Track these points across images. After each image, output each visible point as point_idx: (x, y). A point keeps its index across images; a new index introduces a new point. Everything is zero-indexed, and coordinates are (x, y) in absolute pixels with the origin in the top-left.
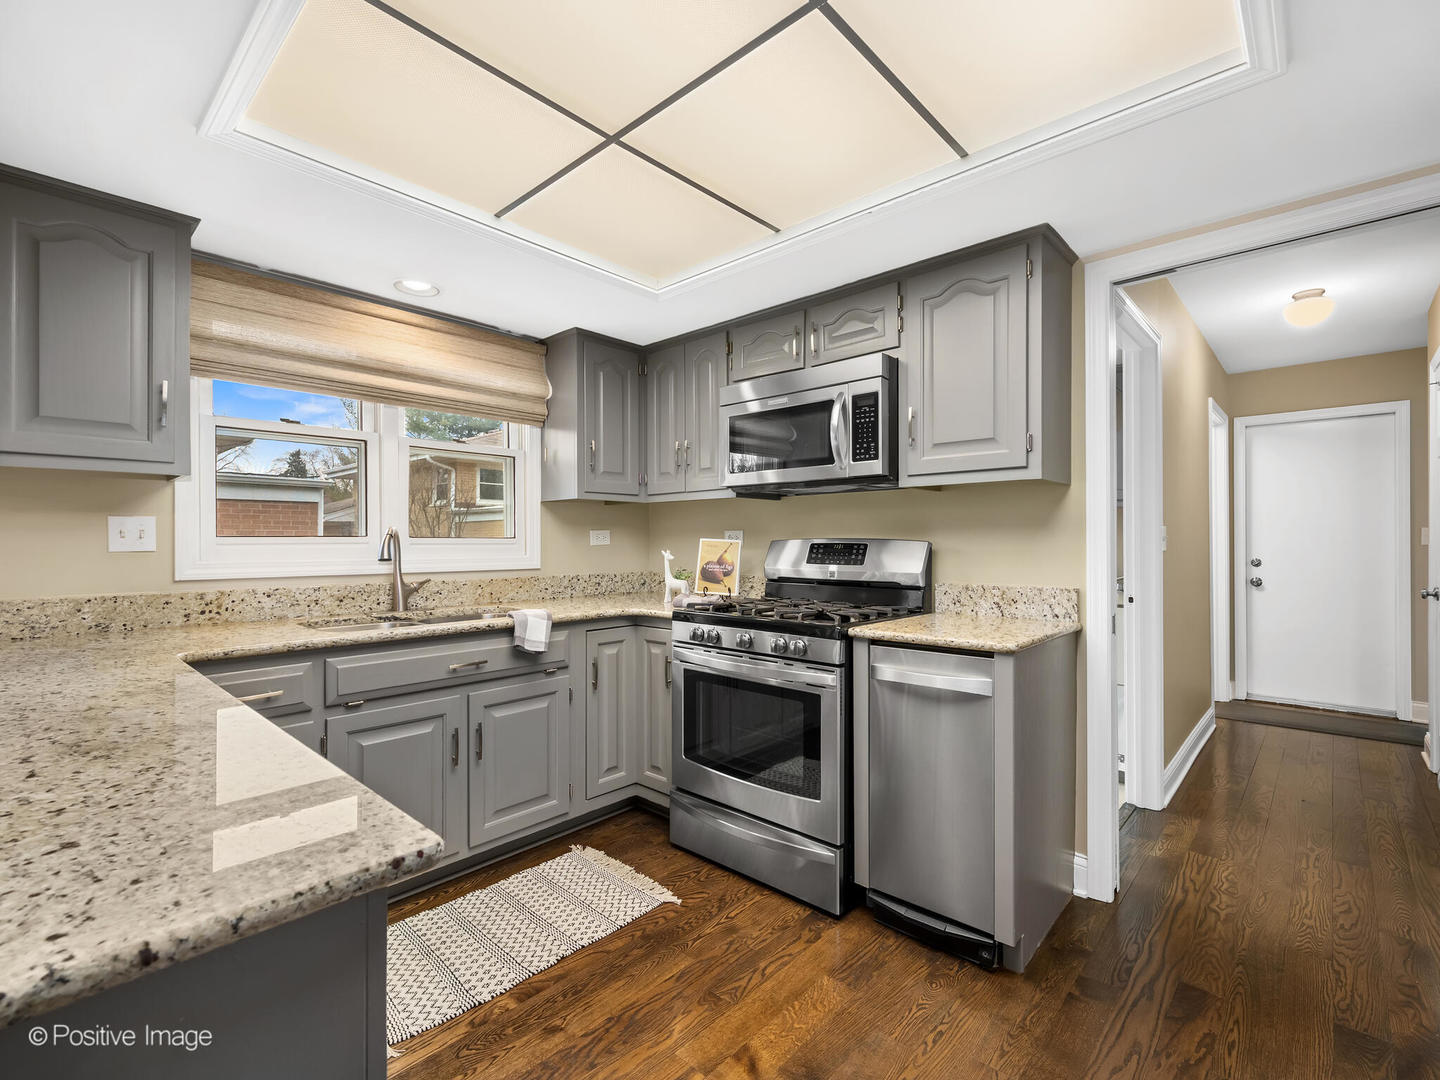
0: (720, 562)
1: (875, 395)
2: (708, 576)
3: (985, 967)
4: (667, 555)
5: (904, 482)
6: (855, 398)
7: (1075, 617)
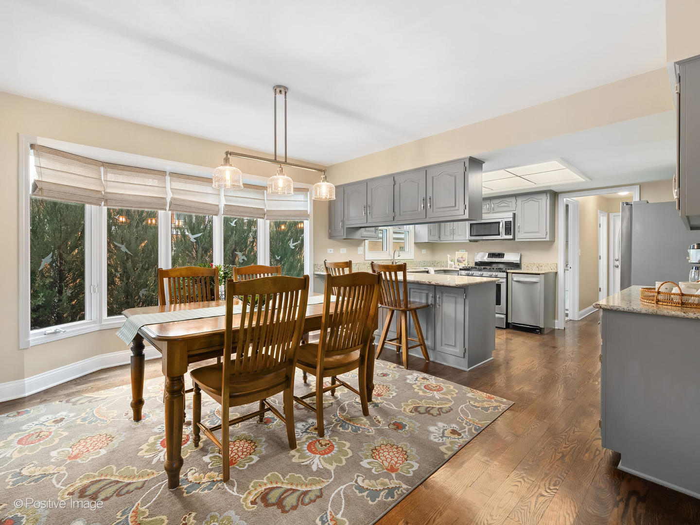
0: (462, 258)
1: (511, 221)
2: (459, 261)
3: (537, 333)
4: (449, 256)
5: (516, 240)
6: (505, 222)
7: (556, 269)
